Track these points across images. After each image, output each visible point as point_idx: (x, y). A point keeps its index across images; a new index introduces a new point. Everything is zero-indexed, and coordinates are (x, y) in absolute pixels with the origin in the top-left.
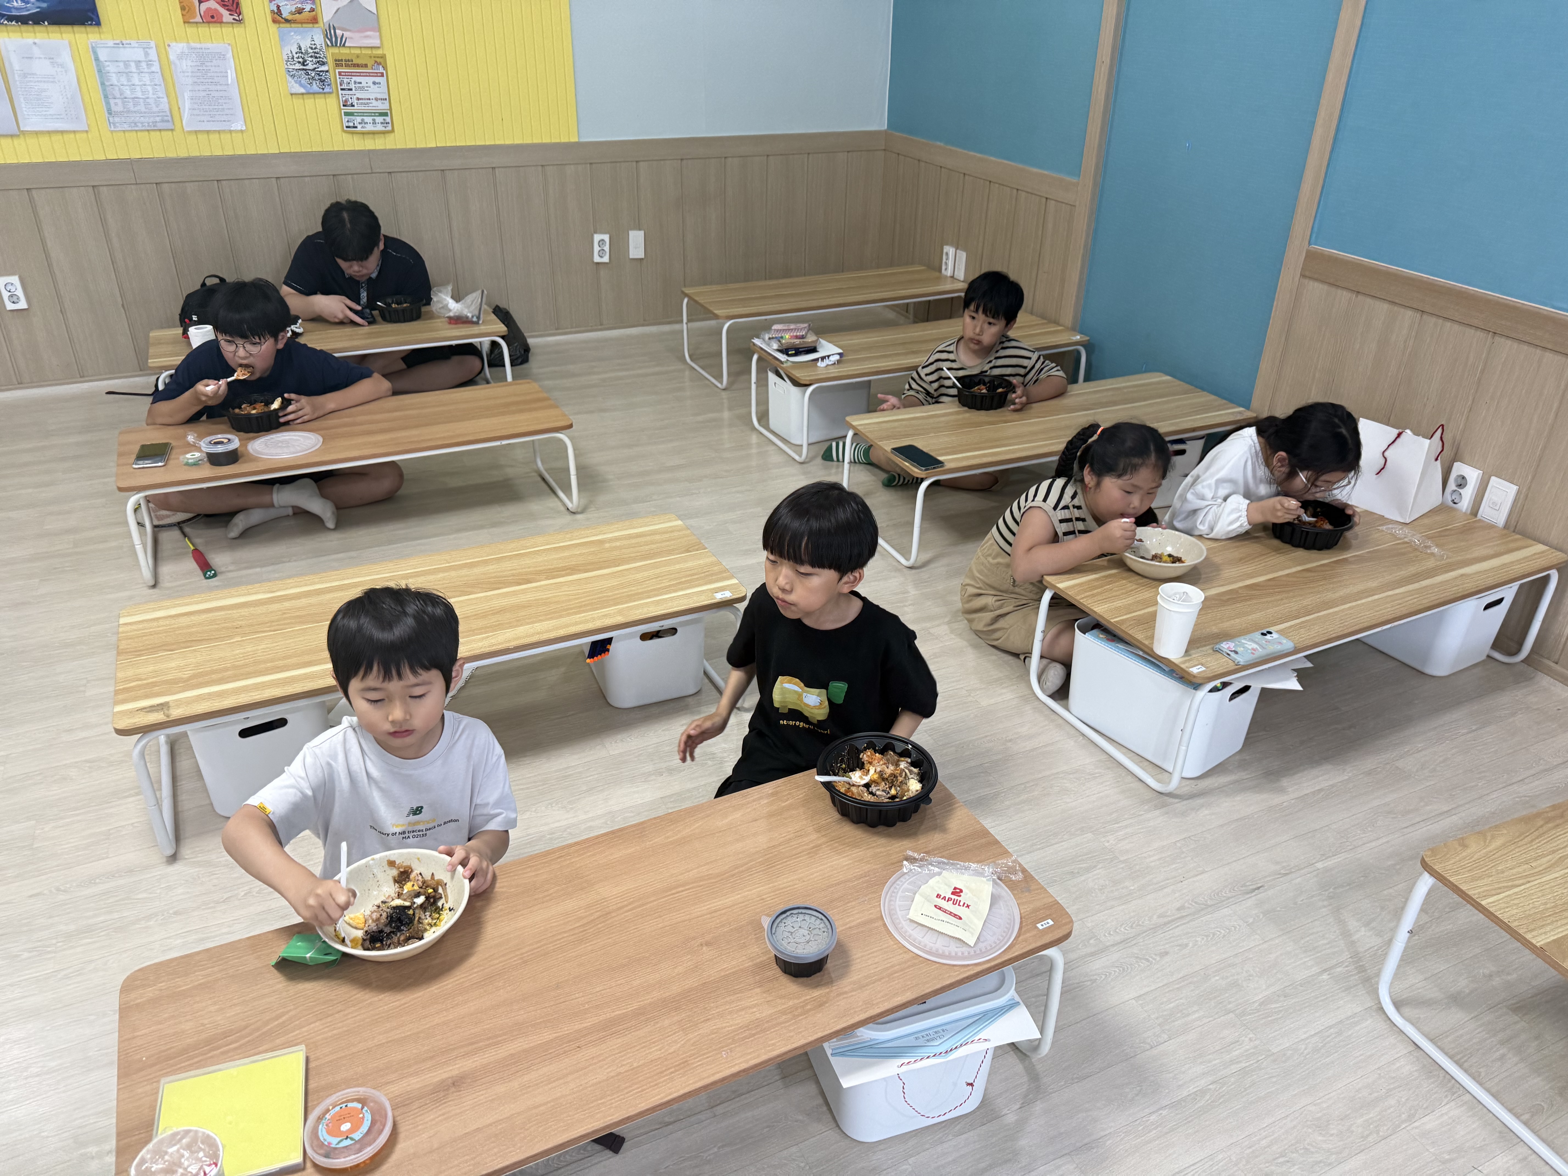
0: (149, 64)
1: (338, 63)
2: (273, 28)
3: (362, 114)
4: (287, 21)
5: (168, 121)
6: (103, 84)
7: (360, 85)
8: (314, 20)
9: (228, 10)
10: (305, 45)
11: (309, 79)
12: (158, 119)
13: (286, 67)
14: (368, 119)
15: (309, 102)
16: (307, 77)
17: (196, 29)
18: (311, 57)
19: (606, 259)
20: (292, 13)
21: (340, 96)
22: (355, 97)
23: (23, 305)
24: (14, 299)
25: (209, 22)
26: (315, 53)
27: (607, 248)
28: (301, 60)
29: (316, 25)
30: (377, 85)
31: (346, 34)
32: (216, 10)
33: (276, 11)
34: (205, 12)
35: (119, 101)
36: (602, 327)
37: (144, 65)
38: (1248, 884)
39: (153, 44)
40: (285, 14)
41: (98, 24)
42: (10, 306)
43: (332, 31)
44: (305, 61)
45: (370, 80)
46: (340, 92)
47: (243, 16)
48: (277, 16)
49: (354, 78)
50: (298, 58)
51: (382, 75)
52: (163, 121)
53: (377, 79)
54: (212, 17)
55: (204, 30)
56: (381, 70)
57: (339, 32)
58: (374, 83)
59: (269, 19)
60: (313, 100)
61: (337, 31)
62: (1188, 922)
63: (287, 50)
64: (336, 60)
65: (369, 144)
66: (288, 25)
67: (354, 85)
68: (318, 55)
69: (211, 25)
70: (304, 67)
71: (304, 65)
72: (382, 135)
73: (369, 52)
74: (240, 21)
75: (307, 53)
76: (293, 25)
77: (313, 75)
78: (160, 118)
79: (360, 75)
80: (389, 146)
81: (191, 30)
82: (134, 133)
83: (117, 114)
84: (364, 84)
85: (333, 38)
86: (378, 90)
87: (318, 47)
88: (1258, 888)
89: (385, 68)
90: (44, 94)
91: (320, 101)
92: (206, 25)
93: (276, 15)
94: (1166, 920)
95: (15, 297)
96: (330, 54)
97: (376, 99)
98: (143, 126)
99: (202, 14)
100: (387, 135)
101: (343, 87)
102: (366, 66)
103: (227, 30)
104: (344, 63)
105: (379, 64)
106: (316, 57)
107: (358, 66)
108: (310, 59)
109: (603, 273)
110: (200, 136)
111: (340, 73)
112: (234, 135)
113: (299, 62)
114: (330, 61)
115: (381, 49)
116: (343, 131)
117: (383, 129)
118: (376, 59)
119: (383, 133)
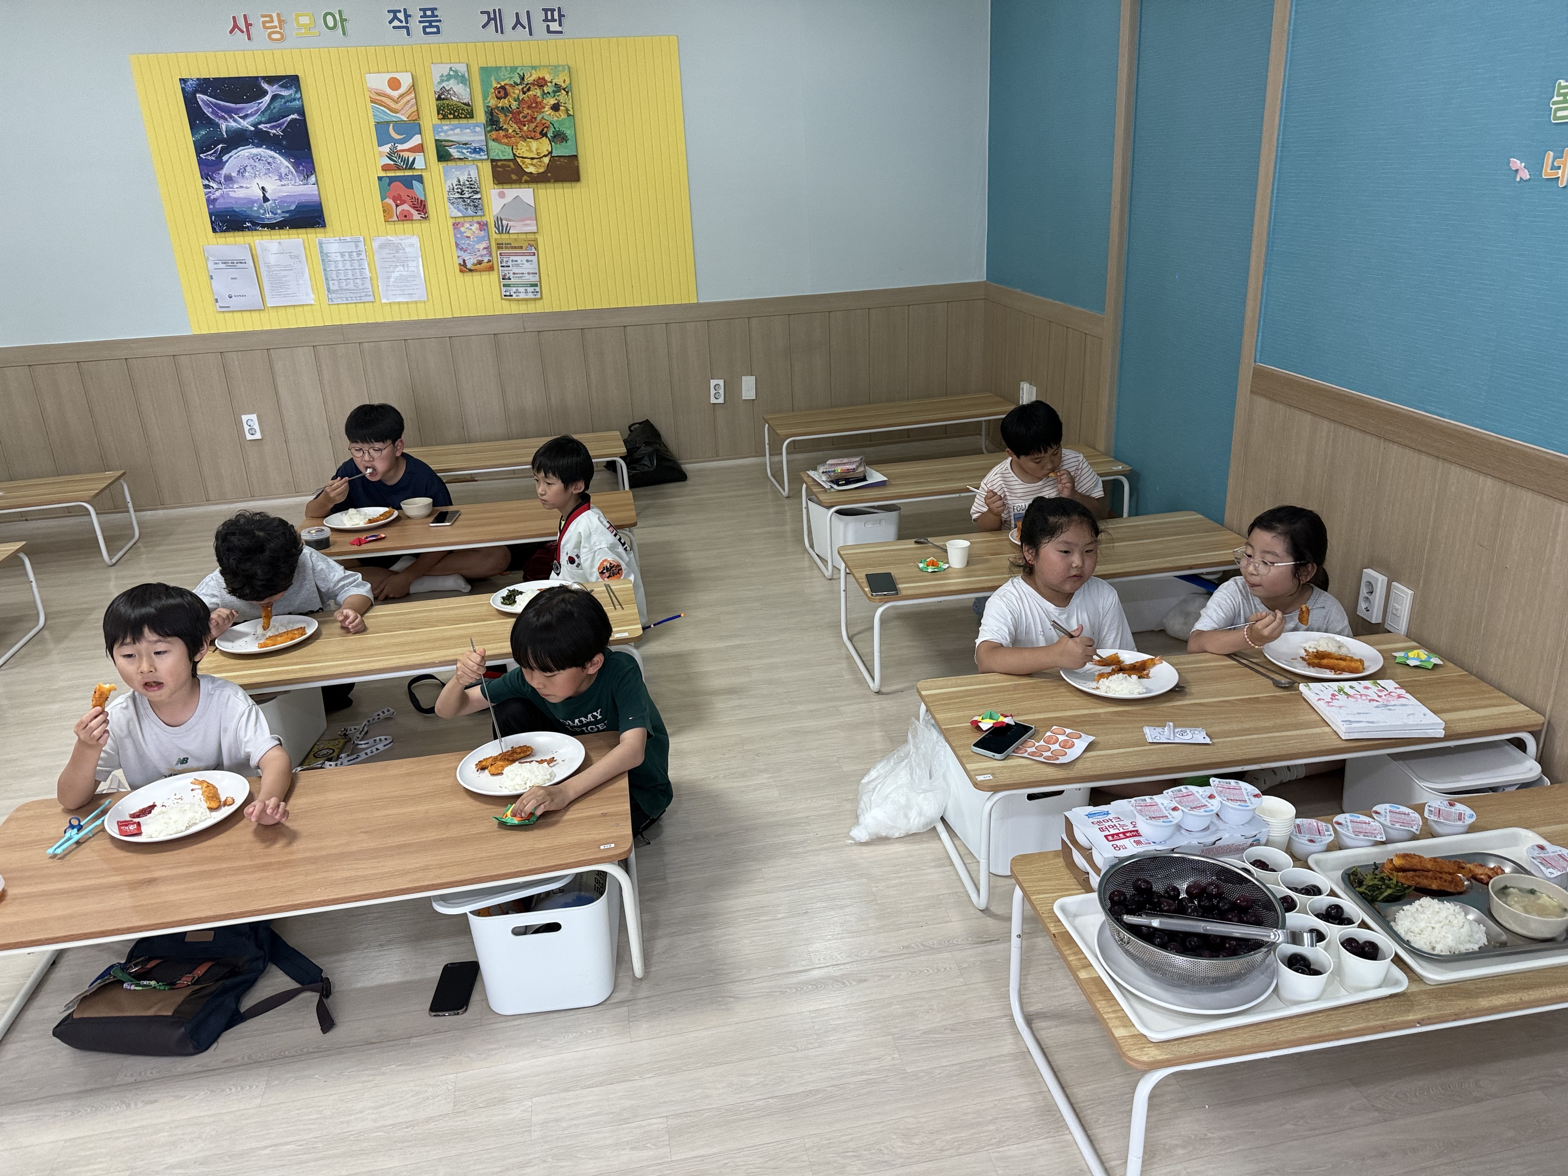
0: (359, 254)
1: (499, 246)
3: (517, 285)
5: (370, 296)
6: (325, 270)
7: (516, 263)
9: (417, 210)
12: (363, 294)
14: (522, 289)
15: (476, 277)
17: (393, 226)
19: (720, 401)
21: (501, 271)
22: (512, 272)
23: (258, 436)
24: (252, 432)
25: (403, 221)
27: (722, 391)
30: (530, 263)
31: (510, 224)
32: (408, 210)
35: (336, 282)
36: (718, 458)
37: (355, 254)
39: (362, 239)
41: (324, 226)
42: (249, 437)
43: (500, 222)
45: (524, 258)
46: (501, 268)
47: (428, 215)
49: (512, 258)
51: (534, 254)
52: (366, 296)
53: (530, 258)
54: (406, 216)
55: (399, 226)
56: (534, 250)
57: (505, 222)
58: (527, 261)
62: (904, 959)
64: (498, 244)
65: (523, 309)
67: (511, 263)
69: (405, 222)
72: (533, 302)
73: (524, 236)
74: (426, 218)
78: (365, 293)
79: (516, 255)
80: (540, 310)
81: (390, 227)
82: (345, 305)
83: (335, 292)
84: (519, 262)
85: (500, 228)
86: (531, 266)
89: (536, 249)
90: (285, 279)
91: (484, 276)
92: (401, 222)
95: (253, 431)
97: (529, 273)
98: (352, 300)
99: (399, 214)
100: (537, 302)
101: (503, 265)
102: (521, 247)
103: (416, 226)
104: (504, 246)
105: (532, 246)
107: (515, 248)
109: (720, 413)
110: (393, 306)
111: (501, 254)
112: (418, 304)
115: (532, 234)
116: (502, 299)
117: (534, 297)
118: (530, 242)
119: (535, 300)
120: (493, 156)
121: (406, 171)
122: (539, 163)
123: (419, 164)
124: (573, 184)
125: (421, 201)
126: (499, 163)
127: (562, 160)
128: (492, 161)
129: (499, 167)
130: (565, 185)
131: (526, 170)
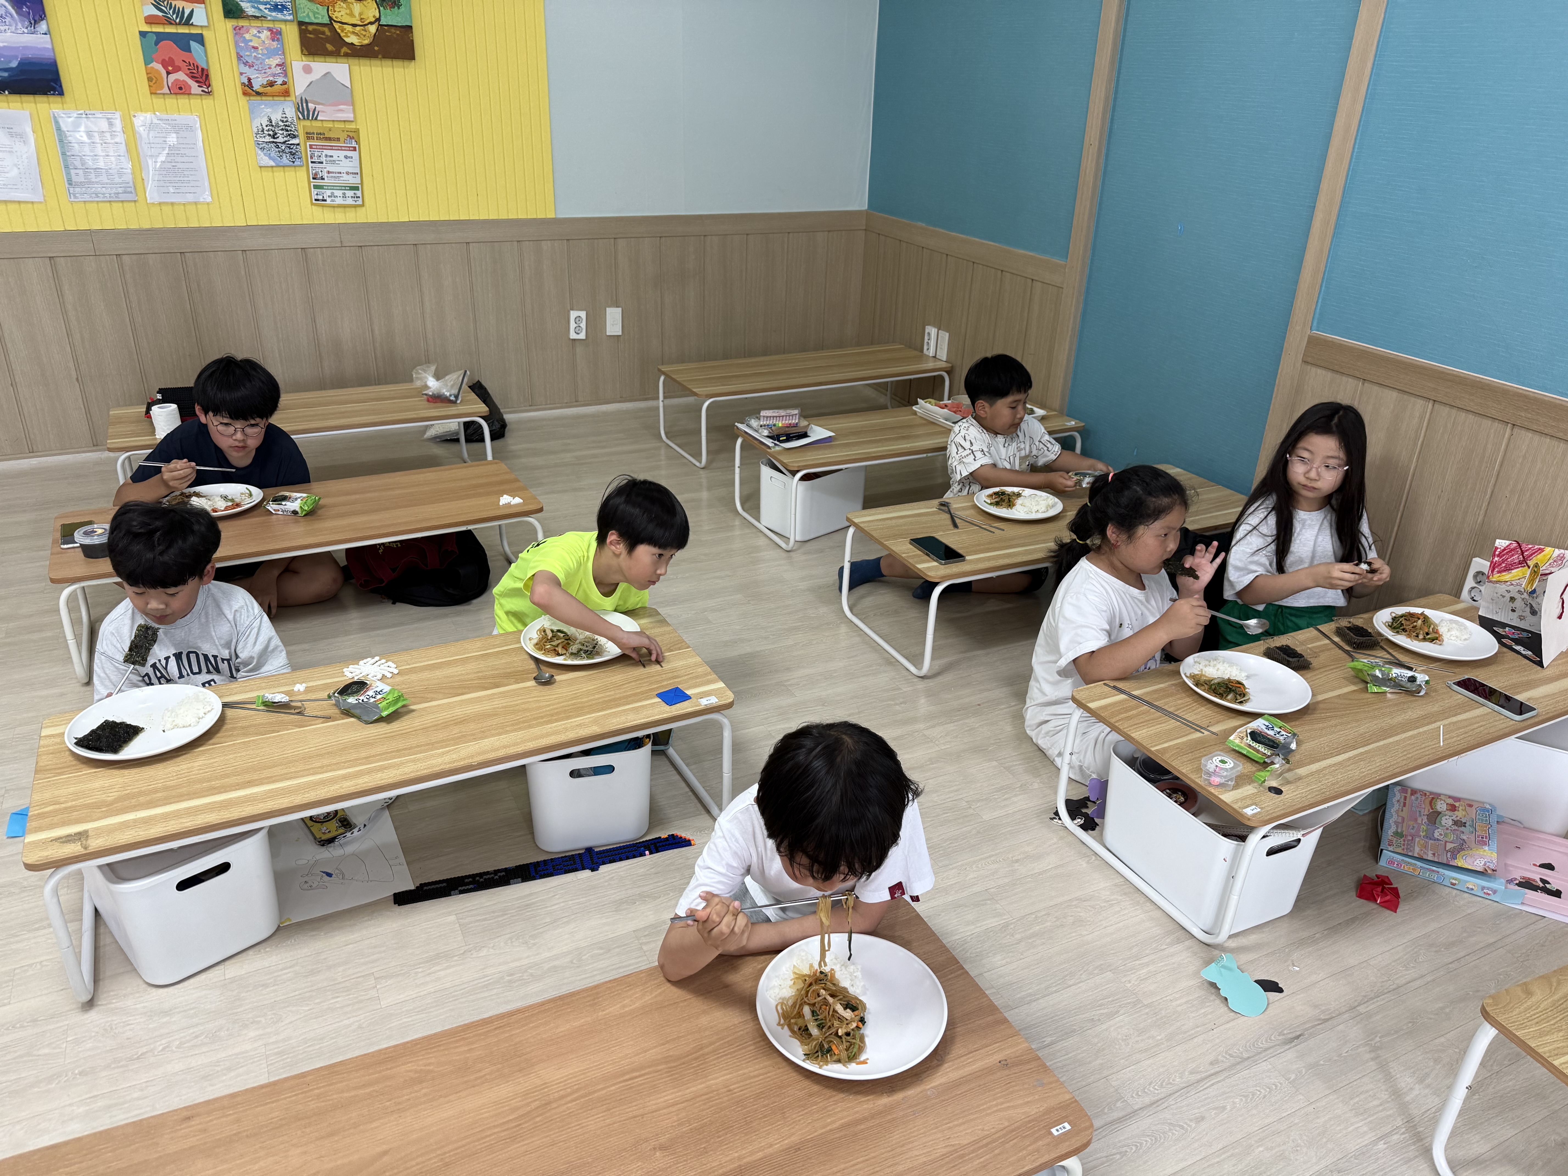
0: (113, 134)
1: (309, 136)
2: (243, 100)
3: (333, 187)
4: (258, 94)
5: (131, 192)
6: (64, 154)
7: (331, 159)
8: (286, 93)
9: (197, 82)
10: (276, 117)
11: (279, 152)
12: (120, 190)
13: (256, 139)
14: (339, 193)
15: (279, 174)
16: (277, 150)
17: (163, 100)
18: (282, 130)
19: (582, 336)
20: (264, 86)
21: (310, 169)
22: (325, 170)
25: (176, 94)
26: (286, 126)
27: (583, 325)
28: (271, 133)
29: (287, 98)
30: (349, 159)
31: (319, 108)
32: (183, 81)
33: (247, 83)
34: (172, 83)
35: (80, 172)
36: (578, 403)
37: (108, 135)
38: (1285, 1032)
39: (118, 115)
40: (256, 87)
43: (304, 105)
44: (276, 134)
45: (342, 154)
46: (311, 165)
47: (212, 88)
48: (248, 88)
49: (326, 152)
50: (268, 130)
51: (355, 149)
52: (125, 192)
53: (349, 154)
54: (180, 88)
55: (171, 101)
56: (354, 144)
57: (311, 106)
58: (346, 157)
59: (240, 92)
60: (282, 173)
61: (310, 105)
62: (1224, 1080)
63: (256, 123)
64: (307, 133)
65: (339, 217)
66: (259, 98)
67: (325, 159)
68: (289, 128)
69: (179, 96)
70: (275, 140)
71: (274, 138)
72: (353, 209)
73: (342, 125)
74: (209, 93)
75: (277, 126)
76: (264, 98)
77: (283, 148)
78: (123, 189)
79: (332, 148)
80: (359, 220)
81: (157, 101)
82: (95, 204)
83: (78, 184)
84: (335, 158)
85: (304, 111)
86: (351, 164)
87: (290, 120)
88: (1298, 1037)
89: (358, 142)
90: (2, 163)
91: (290, 174)
92: (174, 96)
93: (246, 88)
94: (1199, 1077)
96: (301, 127)
97: (348, 173)
98: (104, 197)
99: (170, 85)
100: (358, 209)
101: (312, 160)
102: (338, 139)
103: (195, 102)
104: (315, 136)
106: (287, 131)
107: (329, 139)
108: (281, 132)
109: (579, 350)
110: (164, 208)
111: (311, 147)
112: (199, 206)
113: (269, 135)
114: (301, 133)
115: (354, 123)
116: (312, 204)
117: (354, 203)
118: (348, 133)
119: (355, 206)
120: (303, 16)
121: (178, 27)
122: (364, 33)
123: (200, 17)
124: (406, 63)
125: (203, 69)
126: (310, 28)
127: (393, 30)
128: (301, 24)
129: (310, 33)
130: (397, 63)
131: (347, 40)
